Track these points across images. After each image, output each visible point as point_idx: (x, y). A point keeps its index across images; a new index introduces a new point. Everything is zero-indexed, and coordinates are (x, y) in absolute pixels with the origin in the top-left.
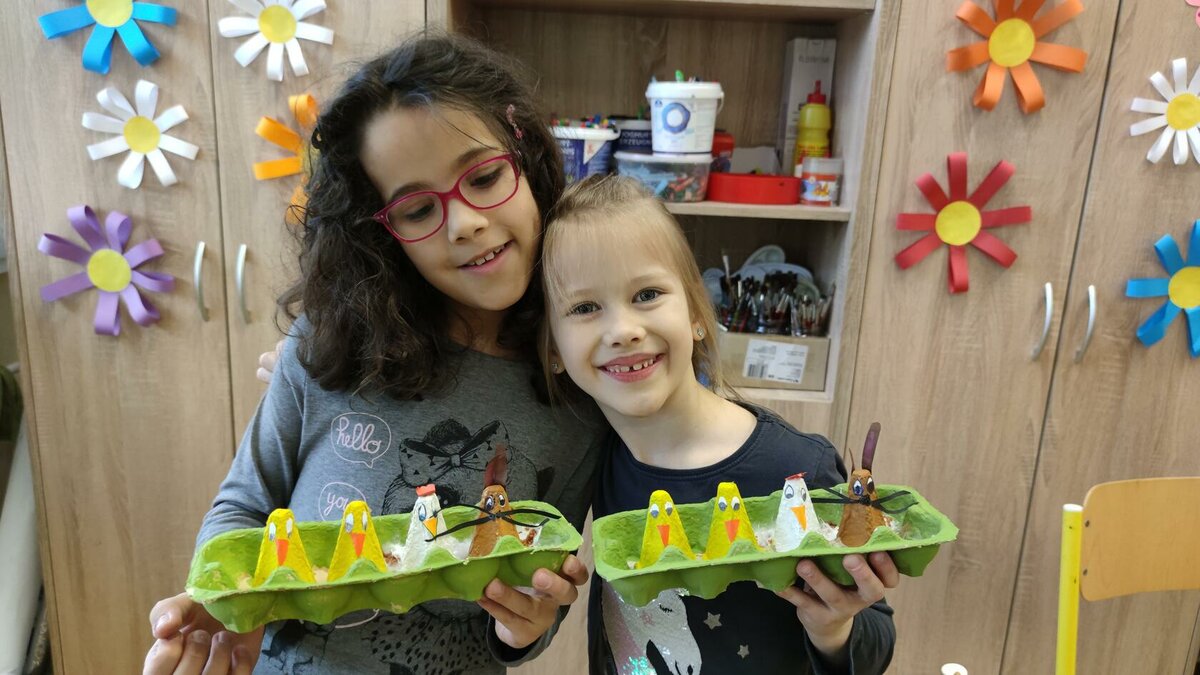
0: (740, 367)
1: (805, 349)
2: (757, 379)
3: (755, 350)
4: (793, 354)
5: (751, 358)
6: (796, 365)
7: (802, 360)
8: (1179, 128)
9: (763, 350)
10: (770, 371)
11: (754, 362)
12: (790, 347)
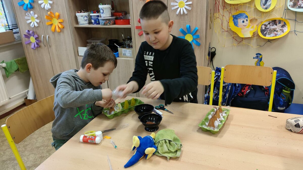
0: (122, 54)
1: (131, 51)
2: (125, 56)
3: (124, 51)
4: (129, 51)
6: (130, 53)
8: (182, 8)
11: (124, 53)
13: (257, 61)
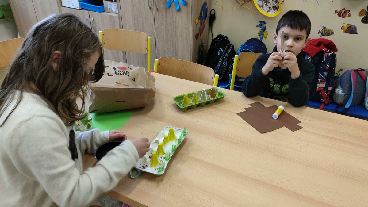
0: (108, 8)
2: (110, 11)
4: (115, 6)
5: (109, 6)
7: (117, 7)
9: (110, 5)
10: (112, 9)
12: (114, 4)
13: (260, 30)
